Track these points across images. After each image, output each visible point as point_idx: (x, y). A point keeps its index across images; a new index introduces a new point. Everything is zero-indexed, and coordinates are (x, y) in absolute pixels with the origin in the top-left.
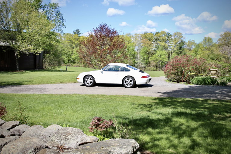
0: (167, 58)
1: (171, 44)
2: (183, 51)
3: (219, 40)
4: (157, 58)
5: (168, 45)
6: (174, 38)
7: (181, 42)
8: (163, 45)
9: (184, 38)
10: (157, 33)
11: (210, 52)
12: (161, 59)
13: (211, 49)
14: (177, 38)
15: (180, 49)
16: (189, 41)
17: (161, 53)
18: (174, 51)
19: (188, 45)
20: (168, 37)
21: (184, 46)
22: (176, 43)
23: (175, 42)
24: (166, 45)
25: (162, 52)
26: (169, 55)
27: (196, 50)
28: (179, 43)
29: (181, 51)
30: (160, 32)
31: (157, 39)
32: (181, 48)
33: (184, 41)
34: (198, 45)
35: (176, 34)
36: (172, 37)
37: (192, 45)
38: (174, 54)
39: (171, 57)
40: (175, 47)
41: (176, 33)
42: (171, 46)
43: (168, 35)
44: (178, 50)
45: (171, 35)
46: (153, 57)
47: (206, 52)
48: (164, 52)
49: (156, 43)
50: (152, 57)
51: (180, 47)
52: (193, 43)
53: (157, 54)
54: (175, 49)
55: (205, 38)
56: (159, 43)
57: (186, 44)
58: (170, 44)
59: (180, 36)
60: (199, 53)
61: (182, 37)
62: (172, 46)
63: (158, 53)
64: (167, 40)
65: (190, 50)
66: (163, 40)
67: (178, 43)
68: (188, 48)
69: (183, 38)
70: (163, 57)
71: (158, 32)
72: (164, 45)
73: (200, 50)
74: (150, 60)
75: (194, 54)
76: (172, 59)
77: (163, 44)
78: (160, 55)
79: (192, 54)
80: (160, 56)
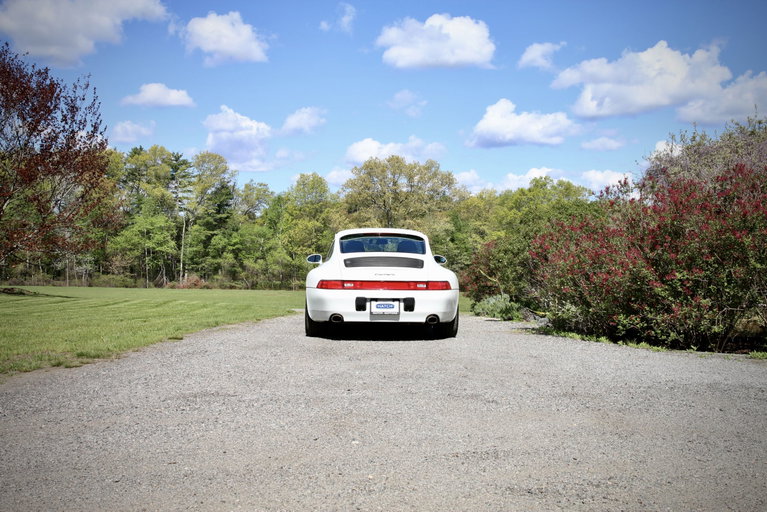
0: (173, 243)
1: (185, 195)
2: (228, 217)
3: (351, 184)
4: (136, 240)
5: (174, 195)
6: (195, 174)
7: (223, 187)
8: (159, 194)
9: (233, 175)
10: (137, 152)
11: (318, 224)
12: (149, 244)
13: (323, 215)
14: (209, 173)
15: (218, 212)
16: (247, 186)
17: (152, 224)
18: (198, 218)
19: (246, 200)
20: (175, 169)
21: (231, 202)
22: (203, 192)
23: (199, 188)
24: (169, 193)
25: (154, 220)
26: (179, 229)
27: (272, 215)
28: (213, 189)
29: (221, 218)
30: (147, 148)
31: (134, 175)
32: (220, 208)
33: (231, 184)
34: (279, 199)
35: (203, 159)
36: (190, 170)
37: (258, 199)
38: (196, 227)
39: (187, 239)
40: (199, 203)
41: (203, 157)
42: (185, 201)
43: (177, 164)
44: (209, 215)
45: (185, 162)
46: (123, 239)
47: (306, 222)
48: (161, 220)
49: (132, 188)
50: (118, 239)
51: (219, 206)
52: (263, 193)
53: (136, 228)
54: (200, 211)
55: (302, 176)
56: (144, 185)
57: (238, 195)
58: (180, 195)
59: (216, 168)
60: (281, 226)
61: (224, 172)
62: (189, 199)
63: (141, 222)
64: (173, 179)
65: (251, 216)
66: (158, 177)
67: (209, 192)
68: (245, 207)
69: (227, 176)
70: (158, 237)
71: (141, 149)
72: (163, 196)
73: (286, 215)
74: (110, 247)
75: (265, 229)
76: (191, 246)
77: (159, 191)
78: (148, 232)
79: (257, 228)
80: (147, 234)
